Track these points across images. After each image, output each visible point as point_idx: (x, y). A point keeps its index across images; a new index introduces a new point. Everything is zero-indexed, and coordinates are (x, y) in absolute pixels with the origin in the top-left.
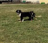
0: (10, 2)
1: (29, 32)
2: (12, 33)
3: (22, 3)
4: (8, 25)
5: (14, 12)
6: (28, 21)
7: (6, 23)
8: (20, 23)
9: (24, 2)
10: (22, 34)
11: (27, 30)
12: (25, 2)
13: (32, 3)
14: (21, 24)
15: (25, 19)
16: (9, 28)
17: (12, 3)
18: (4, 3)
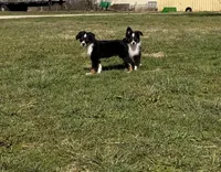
0: (57, 6)
1: (122, 108)
2: (63, 111)
3: (97, 9)
4: (50, 84)
5: (69, 40)
6: (118, 71)
7: (43, 77)
8: (92, 77)
9: (106, 7)
10: (97, 117)
11: (113, 102)
12: (108, 4)
13: (133, 9)
14: (94, 80)
15: (106, 65)
16: (51, 96)
17: (62, 10)
18: (35, 8)
